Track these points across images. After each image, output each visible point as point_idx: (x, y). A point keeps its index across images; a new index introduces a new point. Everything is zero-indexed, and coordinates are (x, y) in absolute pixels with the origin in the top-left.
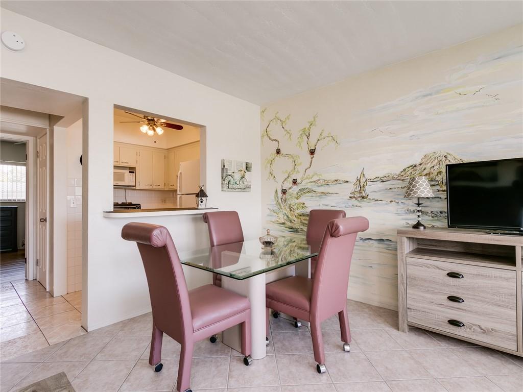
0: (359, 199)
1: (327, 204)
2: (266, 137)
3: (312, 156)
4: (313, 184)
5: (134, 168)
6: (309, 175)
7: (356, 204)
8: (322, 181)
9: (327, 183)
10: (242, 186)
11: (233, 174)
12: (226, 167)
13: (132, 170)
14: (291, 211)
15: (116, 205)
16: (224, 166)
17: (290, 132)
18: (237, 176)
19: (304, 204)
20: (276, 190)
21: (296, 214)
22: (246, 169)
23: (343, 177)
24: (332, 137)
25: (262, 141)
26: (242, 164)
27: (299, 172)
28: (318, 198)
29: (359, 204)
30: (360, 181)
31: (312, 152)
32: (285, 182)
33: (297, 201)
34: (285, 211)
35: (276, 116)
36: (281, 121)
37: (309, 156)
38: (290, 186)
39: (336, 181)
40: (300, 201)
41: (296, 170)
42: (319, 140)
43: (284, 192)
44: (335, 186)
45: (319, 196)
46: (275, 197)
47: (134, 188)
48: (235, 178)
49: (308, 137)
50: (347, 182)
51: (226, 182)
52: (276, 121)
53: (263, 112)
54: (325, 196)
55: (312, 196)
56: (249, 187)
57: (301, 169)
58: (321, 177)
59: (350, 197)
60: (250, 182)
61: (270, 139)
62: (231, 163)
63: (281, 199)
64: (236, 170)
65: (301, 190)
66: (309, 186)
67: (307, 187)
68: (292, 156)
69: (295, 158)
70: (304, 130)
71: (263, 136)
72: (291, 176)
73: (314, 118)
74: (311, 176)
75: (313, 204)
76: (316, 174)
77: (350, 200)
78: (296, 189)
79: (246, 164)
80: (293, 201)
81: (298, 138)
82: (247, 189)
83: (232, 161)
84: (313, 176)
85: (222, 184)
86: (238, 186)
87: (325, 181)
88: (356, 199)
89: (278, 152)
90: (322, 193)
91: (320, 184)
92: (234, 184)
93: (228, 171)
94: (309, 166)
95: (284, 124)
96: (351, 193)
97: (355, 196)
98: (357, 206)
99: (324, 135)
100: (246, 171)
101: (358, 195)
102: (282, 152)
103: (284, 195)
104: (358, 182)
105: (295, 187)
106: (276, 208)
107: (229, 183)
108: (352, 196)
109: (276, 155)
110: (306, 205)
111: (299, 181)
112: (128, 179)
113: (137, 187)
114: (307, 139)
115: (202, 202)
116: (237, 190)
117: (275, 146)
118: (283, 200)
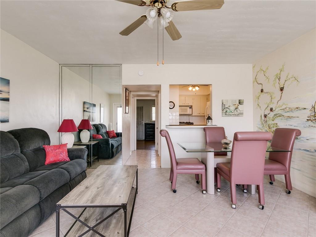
0: (314, 121)
1: (291, 124)
2: (256, 82)
3: (282, 92)
4: (282, 111)
5: (191, 106)
6: (280, 105)
7: (311, 125)
8: (288, 108)
9: (291, 110)
10: (236, 113)
11: (229, 107)
12: (224, 104)
13: (191, 107)
14: (269, 128)
15: (180, 123)
16: (223, 103)
17: (268, 77)
18: (232, 108)
19: (277, 124)
20: (261, 115)
21: (272, 131)
22: (239, 103)
23: (301, 106)
24: (295, 77)
25: (253, 85)
26: (236, 101)
27: (274, 103)
28: (285, 120)
29: (313, 125)
30: (314, 108)
31: (282, 89)
32: (266, 110)
33: (273, 122)
34: (266, 129)
35: (260, 69)
36: (263, 71)
37: (280, 92)
38: (269, 112)
39: (297, 108)
40: (275, 122)
41: (272, 101)
42: (286, 81)
43: (265, 116)
44: (297, 112)
45: (286, 119)
46: (260, 120)
47: (192, 115)
48: (230, 109)
49: (279, 79)
50: (305, 109)
51: (225, 111)
52: (261, 72)
53: (254, 67)
54: (290, 119)
55: (282, 119)
56: (242, 114)
57: (275, 101)
58: (287, 106)
59: (307, 120)
60: (243, 111)
61: (258, 83)
62: (228, 101)
63: (264, 121)
64: (231, 104)
65: (275, 115)
66: (280, 112)
67: (278, 113)
68: (270, 93)
69: (272, 94)
70: (277, 75)
71: (254, 82)
72: (270, 106)
73: (283, 66)
74: (281, 105)
75: (283, 124)
76: (284, 104)
77: (307, 122)
78: (272, 114)
79: (239, 101)
80: (271, 122)
81: (273, 81)
82: (241, 115)
83: (228, 100)
84: (282, 105)
85: (222, 113)
86: (233, 114)
87: (290, 108)
88: (312, 121)
89: (262, 91)
90: (288, 117)
91: (286, 111)
92: (230, 112)
93: (226, 106)
94: (280, 99)
95: (265, 73)
96: (308, 117)
97: (311, 119)
98: (312, 126)
99: (289, 77)
100: (239, 105)
101: (313, 118)
102: (264, 91)
103: (266, 118)
104: (313, 109)
105: (271, 113)
106: (261, 126)
107: (226, 112)
108: (309, 119)
109: (261, 93)
110: (278, 125)
111: (274, 109)
112: (189, 111)
113: (193, 115)
114: (279, 81)
115: (209, 122)
116: (232, 116)
117: (260, 87)
118: (265, 121)
